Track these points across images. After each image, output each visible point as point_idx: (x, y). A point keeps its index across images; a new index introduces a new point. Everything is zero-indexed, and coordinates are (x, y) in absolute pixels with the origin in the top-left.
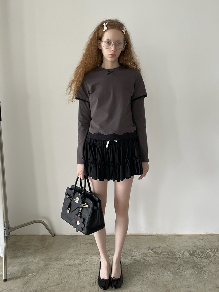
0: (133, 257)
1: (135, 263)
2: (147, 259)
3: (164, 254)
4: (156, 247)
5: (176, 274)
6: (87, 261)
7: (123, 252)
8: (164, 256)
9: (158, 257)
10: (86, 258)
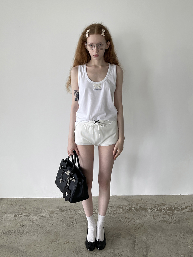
0: (42, 214)
1: (41, 218)
2: (52, 215)
3: (68, 211)
4: (64, 206)
5: (69, 226)
6: (3, 218)
7: (35, 211)
8: (67, 213)
9: (61, 213)
10: (3, 216)
